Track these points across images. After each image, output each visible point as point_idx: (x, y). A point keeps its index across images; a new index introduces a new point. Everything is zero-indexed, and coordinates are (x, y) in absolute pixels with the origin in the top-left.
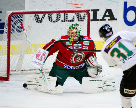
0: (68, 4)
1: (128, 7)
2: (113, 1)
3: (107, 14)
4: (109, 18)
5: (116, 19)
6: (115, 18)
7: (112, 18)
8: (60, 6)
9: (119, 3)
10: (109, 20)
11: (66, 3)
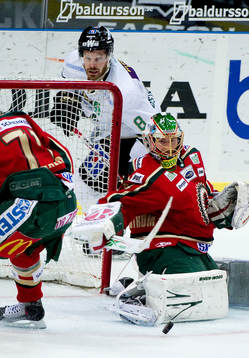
0: (51, 59)
1: (242, 78)
2: (196, 58)
3: (176, 98)
4: (181, 110)
5: (204, 116)
6: (201, 111)
7: (192, 111)
8: (26, 65)
9: (213, 63)
10: (180, 116)
11: (46, 58)
